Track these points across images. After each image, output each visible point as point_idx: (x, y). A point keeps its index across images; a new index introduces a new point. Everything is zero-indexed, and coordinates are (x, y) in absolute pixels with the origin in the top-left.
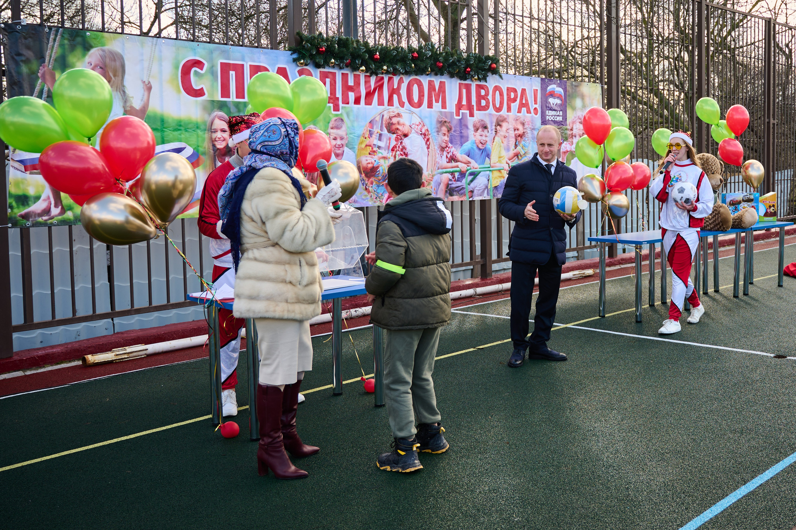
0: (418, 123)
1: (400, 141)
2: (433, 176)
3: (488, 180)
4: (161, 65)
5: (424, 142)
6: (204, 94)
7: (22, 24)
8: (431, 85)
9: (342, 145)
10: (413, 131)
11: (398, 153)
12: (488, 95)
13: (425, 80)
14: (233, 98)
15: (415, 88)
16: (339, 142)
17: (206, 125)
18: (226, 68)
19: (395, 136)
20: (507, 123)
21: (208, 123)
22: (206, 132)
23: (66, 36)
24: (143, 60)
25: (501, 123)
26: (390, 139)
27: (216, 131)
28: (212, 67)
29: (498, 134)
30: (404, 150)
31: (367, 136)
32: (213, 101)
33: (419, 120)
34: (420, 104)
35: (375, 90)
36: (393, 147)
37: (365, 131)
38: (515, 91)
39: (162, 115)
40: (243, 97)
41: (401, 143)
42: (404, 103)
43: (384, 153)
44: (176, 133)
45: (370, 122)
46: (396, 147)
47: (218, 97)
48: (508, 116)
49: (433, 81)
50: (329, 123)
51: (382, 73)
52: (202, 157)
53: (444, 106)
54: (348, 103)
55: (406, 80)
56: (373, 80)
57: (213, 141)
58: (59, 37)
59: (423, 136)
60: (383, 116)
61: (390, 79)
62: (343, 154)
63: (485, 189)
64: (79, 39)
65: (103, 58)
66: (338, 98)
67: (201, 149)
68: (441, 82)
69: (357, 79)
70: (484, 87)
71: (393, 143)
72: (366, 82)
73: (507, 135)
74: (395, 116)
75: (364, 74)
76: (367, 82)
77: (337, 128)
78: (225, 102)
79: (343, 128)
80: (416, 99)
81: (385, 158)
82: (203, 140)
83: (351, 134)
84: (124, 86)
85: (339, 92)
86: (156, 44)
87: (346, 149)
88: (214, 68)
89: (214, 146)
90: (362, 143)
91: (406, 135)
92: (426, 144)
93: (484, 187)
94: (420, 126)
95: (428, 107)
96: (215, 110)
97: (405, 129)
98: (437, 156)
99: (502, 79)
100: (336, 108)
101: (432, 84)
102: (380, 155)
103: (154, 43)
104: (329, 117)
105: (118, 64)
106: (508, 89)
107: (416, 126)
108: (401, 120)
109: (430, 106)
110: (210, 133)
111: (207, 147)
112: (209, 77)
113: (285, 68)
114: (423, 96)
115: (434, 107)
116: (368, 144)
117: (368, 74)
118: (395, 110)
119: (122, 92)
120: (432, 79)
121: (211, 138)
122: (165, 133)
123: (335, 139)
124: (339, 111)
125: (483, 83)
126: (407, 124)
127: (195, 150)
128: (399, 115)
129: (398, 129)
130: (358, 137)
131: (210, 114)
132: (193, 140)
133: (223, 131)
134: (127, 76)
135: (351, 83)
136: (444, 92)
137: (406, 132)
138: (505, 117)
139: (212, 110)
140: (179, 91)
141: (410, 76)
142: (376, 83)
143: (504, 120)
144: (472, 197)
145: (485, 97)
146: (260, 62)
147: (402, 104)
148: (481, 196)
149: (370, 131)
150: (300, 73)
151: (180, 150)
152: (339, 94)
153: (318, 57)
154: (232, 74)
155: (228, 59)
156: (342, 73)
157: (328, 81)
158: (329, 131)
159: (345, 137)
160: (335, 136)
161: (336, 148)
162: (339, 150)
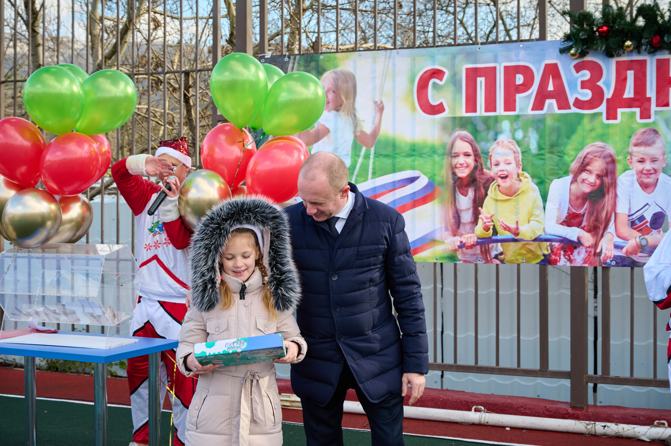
4: (394, 81)
6: (443, 110)
7: (266, 57)
9: (655, 171)
14: (481, 111)
16: (648, 166)
21: (448, 146)
22: (445, 157)
23: (302, 63)
24: (375, 77)
27: (457, 155)
28: (454, 76)
32: (454, 118)
39: (394, 139)
40: (495, 110)
44: (409, 160)
47: (462, 112)
50: (630, 137)
52: (440, 189)
54: (667, 105)
57: (453, 168)
58: (296, 64)
62: (655, 184)
64: (313, 64)
65: (336, 80)
66: (649, 99)
67: (438, 179)
77: (646, 144)
78: (471, 117)
79: (659, 144)
82: (441, 167)
84: (354, 109)
85: (651, 88)
86: (390, 58)
87: (662, 176)
88: (457, 77)
89: (454, 174)
96: (457, 129)
100: (645, 114)
103: (388, 56)
104: (632, 128)
105: (350, 85)
110: (450, 158)
111: (445, 176)
112: (451, 88)
113: (555, 65)
119: (353, 116)
121: (451, 165)
122: (397, 160)
123: (642, 161)
124: (649, 117)
127: (431, 180)
131: (450, 135)
132: (428, 167)
133: (467, 155)
134: (358, 98)
139: (453, 130)
140: (414, 109)
146: (519, 61)
150: (578, 68)
151: (412, 180)
152: (651, 92)
153: (599, 42)
154: (481, 82)
155: (476, 63)
156: (658, 60)
157: (630, 75)
158: (630, 150)
159: (661, 158)
160: (642, 156)
161: (643, 176)
162: (649, 177)
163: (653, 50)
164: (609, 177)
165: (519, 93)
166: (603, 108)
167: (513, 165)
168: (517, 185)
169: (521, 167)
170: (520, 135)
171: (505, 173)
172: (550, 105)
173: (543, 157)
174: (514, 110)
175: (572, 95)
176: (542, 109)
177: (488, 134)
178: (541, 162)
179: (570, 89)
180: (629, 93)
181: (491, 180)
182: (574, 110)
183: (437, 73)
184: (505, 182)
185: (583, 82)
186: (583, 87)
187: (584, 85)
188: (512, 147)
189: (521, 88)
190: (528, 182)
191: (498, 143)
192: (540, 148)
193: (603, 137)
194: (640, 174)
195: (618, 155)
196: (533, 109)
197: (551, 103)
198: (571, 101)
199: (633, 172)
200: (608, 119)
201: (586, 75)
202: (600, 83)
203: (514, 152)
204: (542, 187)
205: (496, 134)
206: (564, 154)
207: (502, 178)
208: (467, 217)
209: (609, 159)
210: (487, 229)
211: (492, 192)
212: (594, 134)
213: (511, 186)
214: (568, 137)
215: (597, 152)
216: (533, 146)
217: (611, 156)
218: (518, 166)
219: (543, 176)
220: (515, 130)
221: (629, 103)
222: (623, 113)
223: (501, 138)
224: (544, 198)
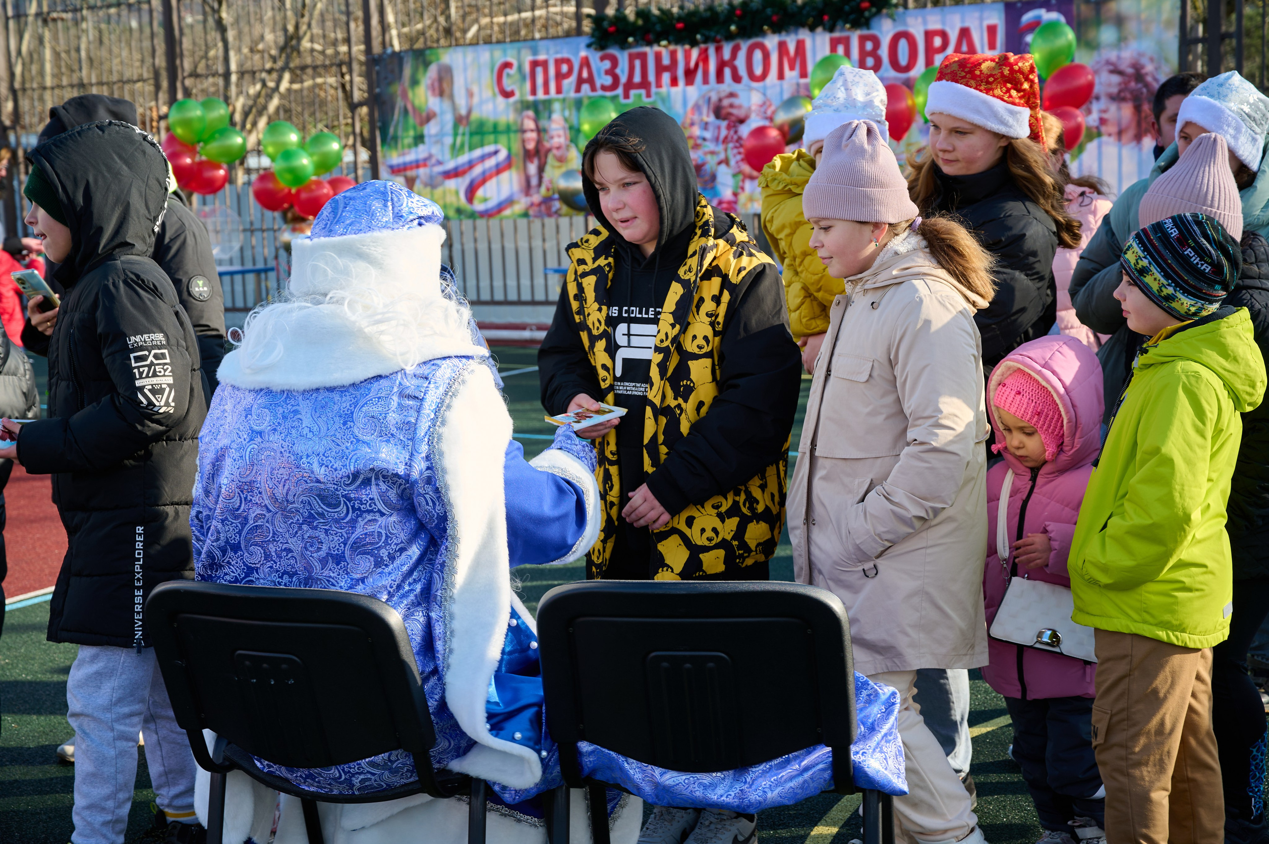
1: (734, 129)
4: (480, 71)
6: (514, 94)
8: (782, 48)
11: (731, 145)
12: (879, 49)
13: (771, 42)
14: (541, 95)
15: (758, 55)
18: (535, 64)
19: (726, 122)
21: (519, 124)
22: (518, 133)
24: (466, 69)
26: (719, 128)
27: (526, 131)
28: (520, 68)
32: (522, 101)
34: (764, 75)
35: (697, 65)
36: (724, 138)
38: (943, 34)
39: (482, 119)
40: (549, 94)
41: (736, 132)
42: (742, 77)
43: (710, 146)
44: (492, 136)
45: (692, 108)
47: (528, 96)
49: (786, 41)
51: (700, 43)
53: (804, 74)
54: (662, 86)
55: (745, 46)
56: (695, 53)
60: (709, 99)
61: (717, 49)
65: (439, 71)
66: (651, 81)
68: (799, 41)
69: (673, 54)
70: (871, 38)
71: (724, 133)
72: (685, 57)
74: (727, 96)
75: (679, 47)
76: (687, 57)
78: (534, 100)
80: (758, 68)
81: (713, 153)
85: (651, 74)
88: (523, 67)
89: (524, 147)
91: (742, 121)
94: (765, 107)
95: (778, 78)
96: (525, 109)
99: (904, 19)
100: (648, 95)
101: (784, 45)
102: (707, 149)
103: (474, 51)
106: (928, 33)
108: (735, 101)
109: (781, 76)
110: (521, 134)
111: (518, 149)
112: (519, 77)
113: (586, 57)
114: (770, 64)
115: (786, 77)
117: (688, 46)
118: (726, 88)
119: (452, 101)
120: (785, 39)
121: (522, 139)
122: (484, 137)
127: (508, 152)
128: (732, 95)
129: (730, 113)
132: (506, 142)
133: (532, 131)
135: (666, 61)
136: (805, 54)
137: (742, 117)
140: (495, 94)
141: (748, 40)
142: (698, 56)
146: (563, 54)
147: (737, 78)
150: (602, 59)
151: (496, 152)
152: (652, 77)
153: (613, 38)
154: (539, 71)
155: (535, 56)
156: (654, 51)
157: (638, 63)
163: (649, 43)
165: (565, 79)
166: (620, 91)
167: (563, 138)
170: (567, 113)
171: (558, 144)
172: (585, 89)
174: (562, 93)
175: (599, 81)
176: (580, 92)
179: (598, 76)
180: (637, 78)
181: (549, 150)
182: (600, 93)
183: (507, 65)
184: (558, 152)
185: (605, 71)
186: (606, 74)
187: (607, 72)
188: (562, 123)
189: (565, 75)
191: (552, 121)
196: (574, 92)
197: (586, 87)
198: (599, 85)
201: (607, 64)
202: (618, 71)
203: (564, 128)
207: (556, 149)
208: (534, 181)
210: (548, 190)
211: (551, 160)
213: (562, 155)
218: (566, 138)
221: (637, 86)
222: (634, 94)
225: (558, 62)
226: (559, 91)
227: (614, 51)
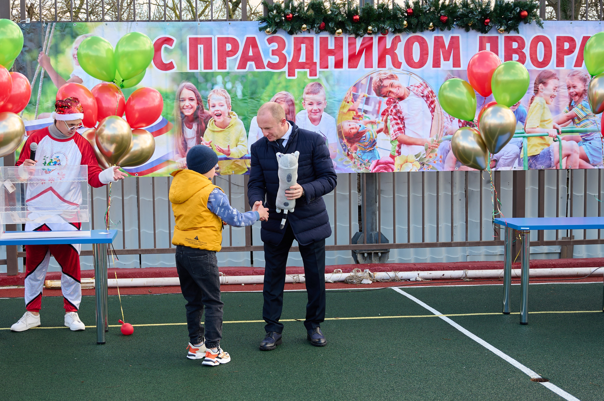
0: (418, 84)
1: (393, 105)
2: (439, 142)
3: (521, 148)
5: (426, 105)
6: (173, 67)
8: (439, 42)
9: (320, 110)
10: (411, 93)
11: (390, 117)
12: (523, 48)
13: (429, 37)
14: (201, 69)
15: (416, 47)
16: (315, 107)
17: (174, 95)
18: (194, 42)
19: (386, 99)
20: (556, 81)
21: (177, 93)
22: (175, 101)
23: (58, 28)
25: (544, 80)
26: (380, 102)
27: (184, 100)
28: (181, 43)
29: (540, 93)
30: (399, 115)
31: (350, 100)
32: (182, 73)
33: (421, 81)
34: (422, 63)
35: (361, 51)
36: (384, 111)
37: (347, 96)
38: (571, 40)
40: (211, 68)
41: (395, 107)
42: (401, 63)
45: (354, 86)
46: (388, 111)
47: (187, 69)
48: (558, 71)
49: (442, 37)
50: (304, 88)
51: (369, 34)
53: (456, 64)
54: (327, 67)
55: (404, 38)
56: (359, 42)
57: (181, 109)
58: (53, 30)
59: (425, 99)
60: (371, 79)
61: (380, 39)
63: (515, 158)
64: (67, 30)
66: (316, 63)
68: (452, 37)
69: (338, 42)
70: (517, 39)
71: (384, 107)
72: (349, 44)
73: (556, 93)
74: (387, 78)
75: (348, 36)
76: (351, 44)
77: (314, 93)
78: (193, 73)
79: (322, 93)
80: (416, 57)
81: (373, 123)
83: (329, 98)
85: (317, 56)
86: (130, 28)
87: (324, 114)
88: (183, 43)
89: (182, 113)
90: (344, 107)
91: (401, 98)
92: (429, 106)
93: (514, 156)
94: (422, 88)
95: (434, 66)
96: (184, 81)
97: (401, 92)
98: (445, 120)
99: (542, 27)
100: (313, 73)
101: (440, 40)
102: (367, 120)
103: (129, 26)
104: (305, 82)
106: (559, 39)
107: (416, 88)
108: (395, 82)
109: (437, 64)
110: (178, 102)
111: (175, 115)
112: (179, 52)
113: (254, 38)
114: (428, 54)
115: (441, 66)
116: (351, 108)
117: (353, 36)
118: (387, 72)
120: (440, 35)
121: (179, 106)
123: (311, 104)
124: (316, 75)
125: (512, 34)
126: (404, 85)
127: (164, 117)
128: (392, 77)
129: (390, 92)
130: (339, 101)
131: (178, 85)
133: (191, 99)
135: (331, 46)
136: (458, 48)
137: (402, 95)
138: (554, 72)
139: (181, 82)
141: (408, 34)
142: (362, 45)
143: (552, 76)
144: (495, 167)
145: (519, 51)
146: (228, 34)
147: (397, 64)
148: (509, 166)
149: (354, 95)
150: (270, 41)
152: (317, 59)
153: (286, 24)
154: (201, 48)
155: (196, 34)
156: (320, 38)
157: (303, 46)
158: (304, 97)
159: (323, 102)
160: (311, 101)
161: (312, 114)
162: (316, 115)
163: (320, 31)
164: (291, 115)
165: (229, 57)
166: (286, 69)
167: (226, 106)
168: (228, 120)
169: (231, 108)
170: (229, 86)
171: (219, 112)
172: (251, 65)
173: (246, 101)
174: (226, 69)
175: (266, 59)
176: (245, 68)
177: (206, 85)
178: (246, 104)
179: (264, 55)
180: (302, 59)
181: (210, 117)
182: (267, 69)
184: (219, 118)
185: (273, 51)
186: (273, 54)
187: (274, 53)
188: (224, 94)
189: (229, 53)
190: (236, 118)
191: (214, 91)
192: (244, 95)
193: (286, 88)
194: (310, 113)
195: (296, 100)
196: (238, 69)
197: (251, 64)
198: (265, 63)
199: (306, 111)
200: (289, 76)
201: (275, 46)
202: (284, 52)
203: (226, 98)
204: (245, 122)
205: (213, 85)
206: (261, 99)
207: (217, 116)
208: (192, 143)
209: (290, 103)
211: (210, 125)
212: (280, 86)
213: (223, 121)
214: (264, 88)
215: (283, 98)
216: (239, 94)
217: (292, 101)
218: (228, 107)
219: (246, 114)
220: (226, 82)
221: (302, 66)
222: (298, 72)
223: (216, 88)
224: (247, 129)
225: (222, 42)
226: (222, 65)
227: (281, 35)
